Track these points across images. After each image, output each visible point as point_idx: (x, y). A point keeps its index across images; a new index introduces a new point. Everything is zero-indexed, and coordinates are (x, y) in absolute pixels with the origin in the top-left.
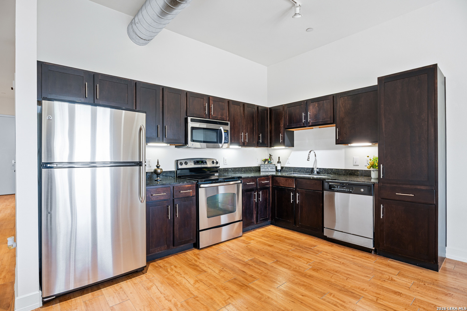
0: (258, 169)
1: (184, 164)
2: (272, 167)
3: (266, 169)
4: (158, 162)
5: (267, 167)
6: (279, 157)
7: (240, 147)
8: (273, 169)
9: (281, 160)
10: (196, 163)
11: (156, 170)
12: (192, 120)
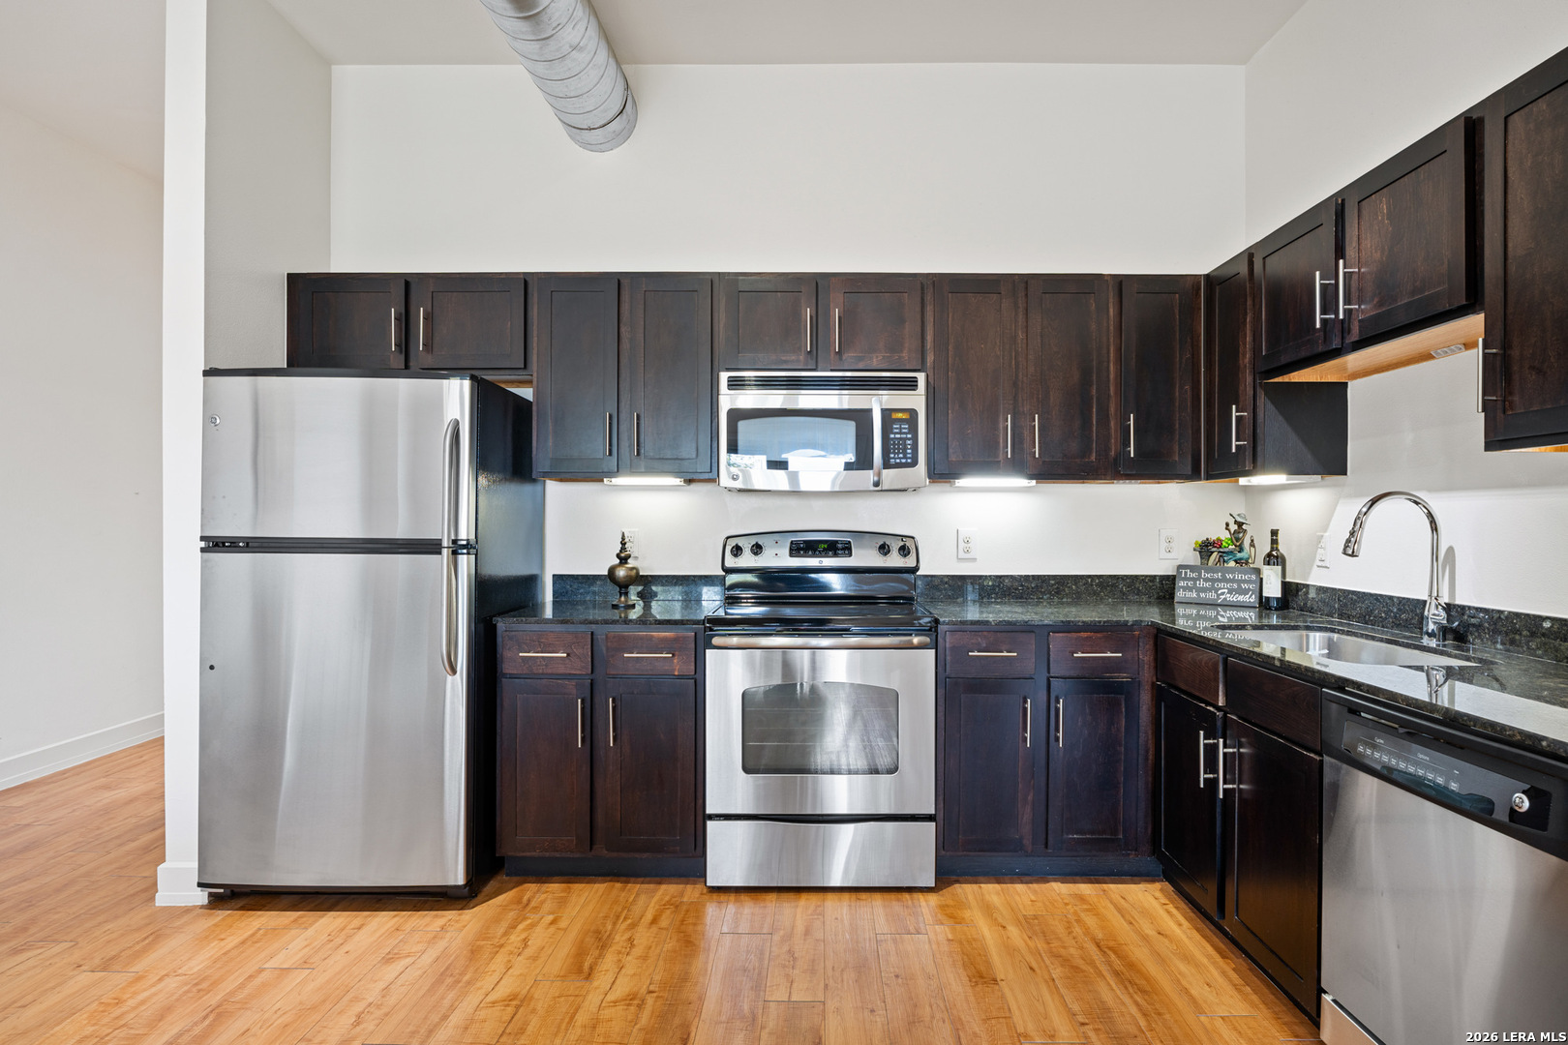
0: (1163, 590)
1: (747, 551)
2: (1239, 582)
3: (1204, 590)
4: (623, 544)
5: (1213, 581)
6: (1274, 533)
7: (1033, 482)
8: (1245, 592)
9: (1282, 548)
10: (802, 549)
11: (612, 570)
12: (735, 384)
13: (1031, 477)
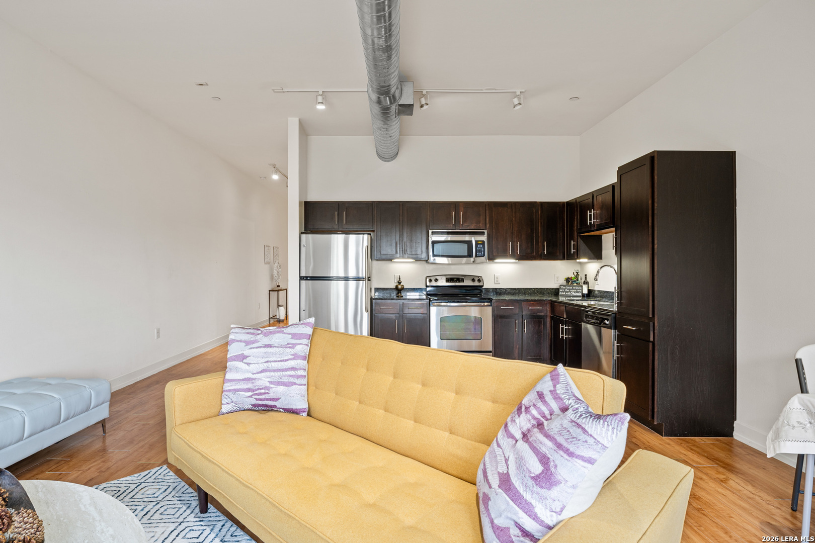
0: (556, 292)
1: (433, 281)
2: (577, 289)
3: (567, 292)
4: (400, 278)
5: (570, 289)
6: (586, 275)
7: (517, 261)
8: (578, 292)
9: (588, 280)
10: (449, 280)
11: (397, 286)
12: (433, 233)
13: (516, 260)
